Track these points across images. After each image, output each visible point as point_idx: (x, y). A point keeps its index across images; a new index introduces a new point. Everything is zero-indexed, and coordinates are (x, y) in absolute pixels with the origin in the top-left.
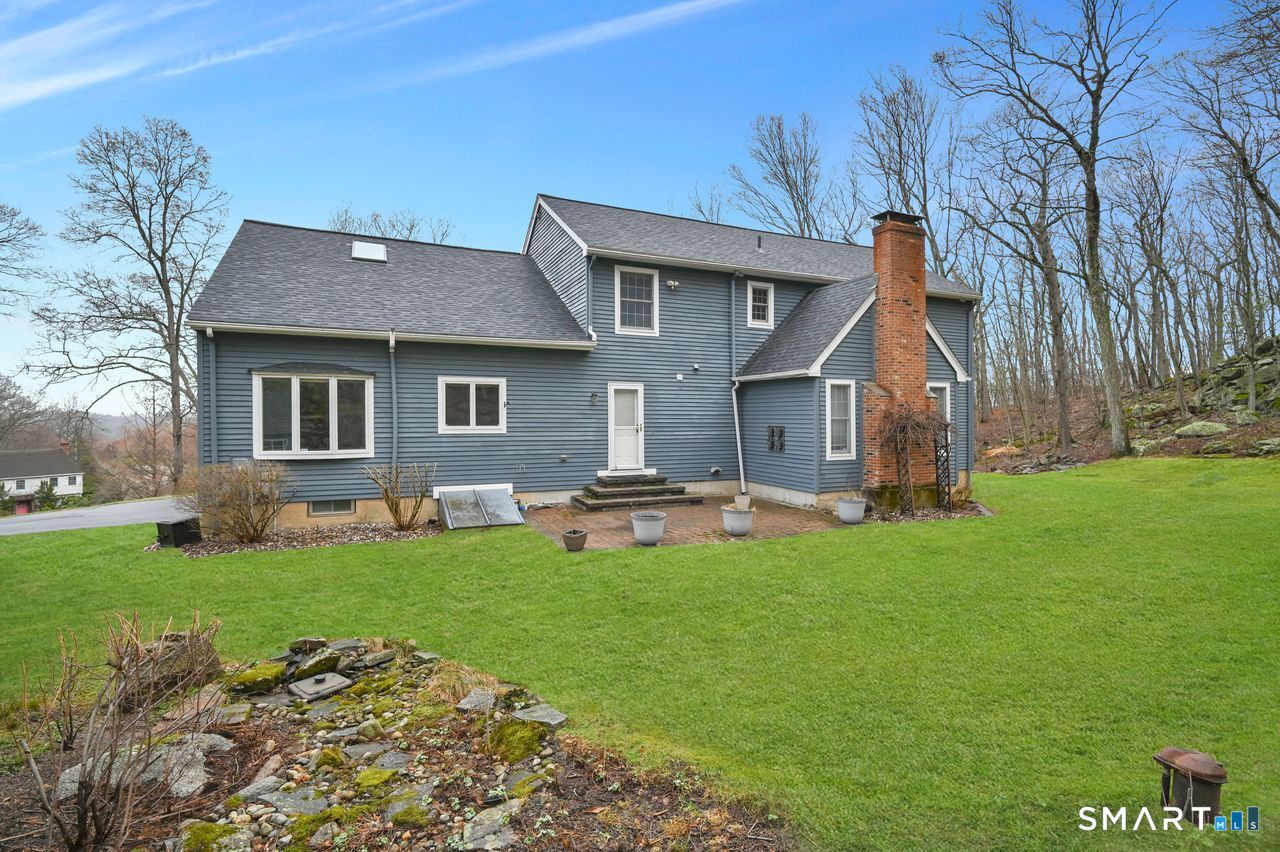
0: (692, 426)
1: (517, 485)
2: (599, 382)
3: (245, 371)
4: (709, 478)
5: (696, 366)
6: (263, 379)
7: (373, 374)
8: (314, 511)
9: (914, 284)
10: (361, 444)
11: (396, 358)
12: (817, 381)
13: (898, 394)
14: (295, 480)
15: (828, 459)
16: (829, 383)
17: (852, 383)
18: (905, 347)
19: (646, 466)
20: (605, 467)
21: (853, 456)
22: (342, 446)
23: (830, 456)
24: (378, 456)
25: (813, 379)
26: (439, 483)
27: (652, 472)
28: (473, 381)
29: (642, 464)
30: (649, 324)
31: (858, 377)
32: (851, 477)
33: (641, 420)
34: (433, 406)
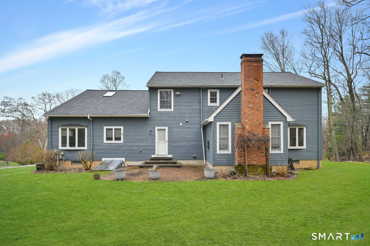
0: (186, 141)
1: (126, 159)
2: (152, 127)
3: (57, 127)
4: (192, 159)
5: (187, 120)
6: (61, 128)
7: (87, 126)
8: (73, 163)
9: (256, 82)
10: (84, 146)
11: (92, 122)
12: (213, 124)
13: (247, 127)
14: (68, 155)
15: (218, 153)
16: (218, 124)
17: (230, 124)
18: (251, 108)
19: (169, 154)
20: (154, 154)
21: (230, 152)
22: (79, 146)
23: (218, 152)
24: (88, 149)
25: (211, 122)
26: (104, 157)
27: (171, 156)
28: (113, 128)
29: (167, 153)
30: (170, 107)
31: (232, 121)
32: (229, 160)
33: (167, 139)
34: (102, 135)
